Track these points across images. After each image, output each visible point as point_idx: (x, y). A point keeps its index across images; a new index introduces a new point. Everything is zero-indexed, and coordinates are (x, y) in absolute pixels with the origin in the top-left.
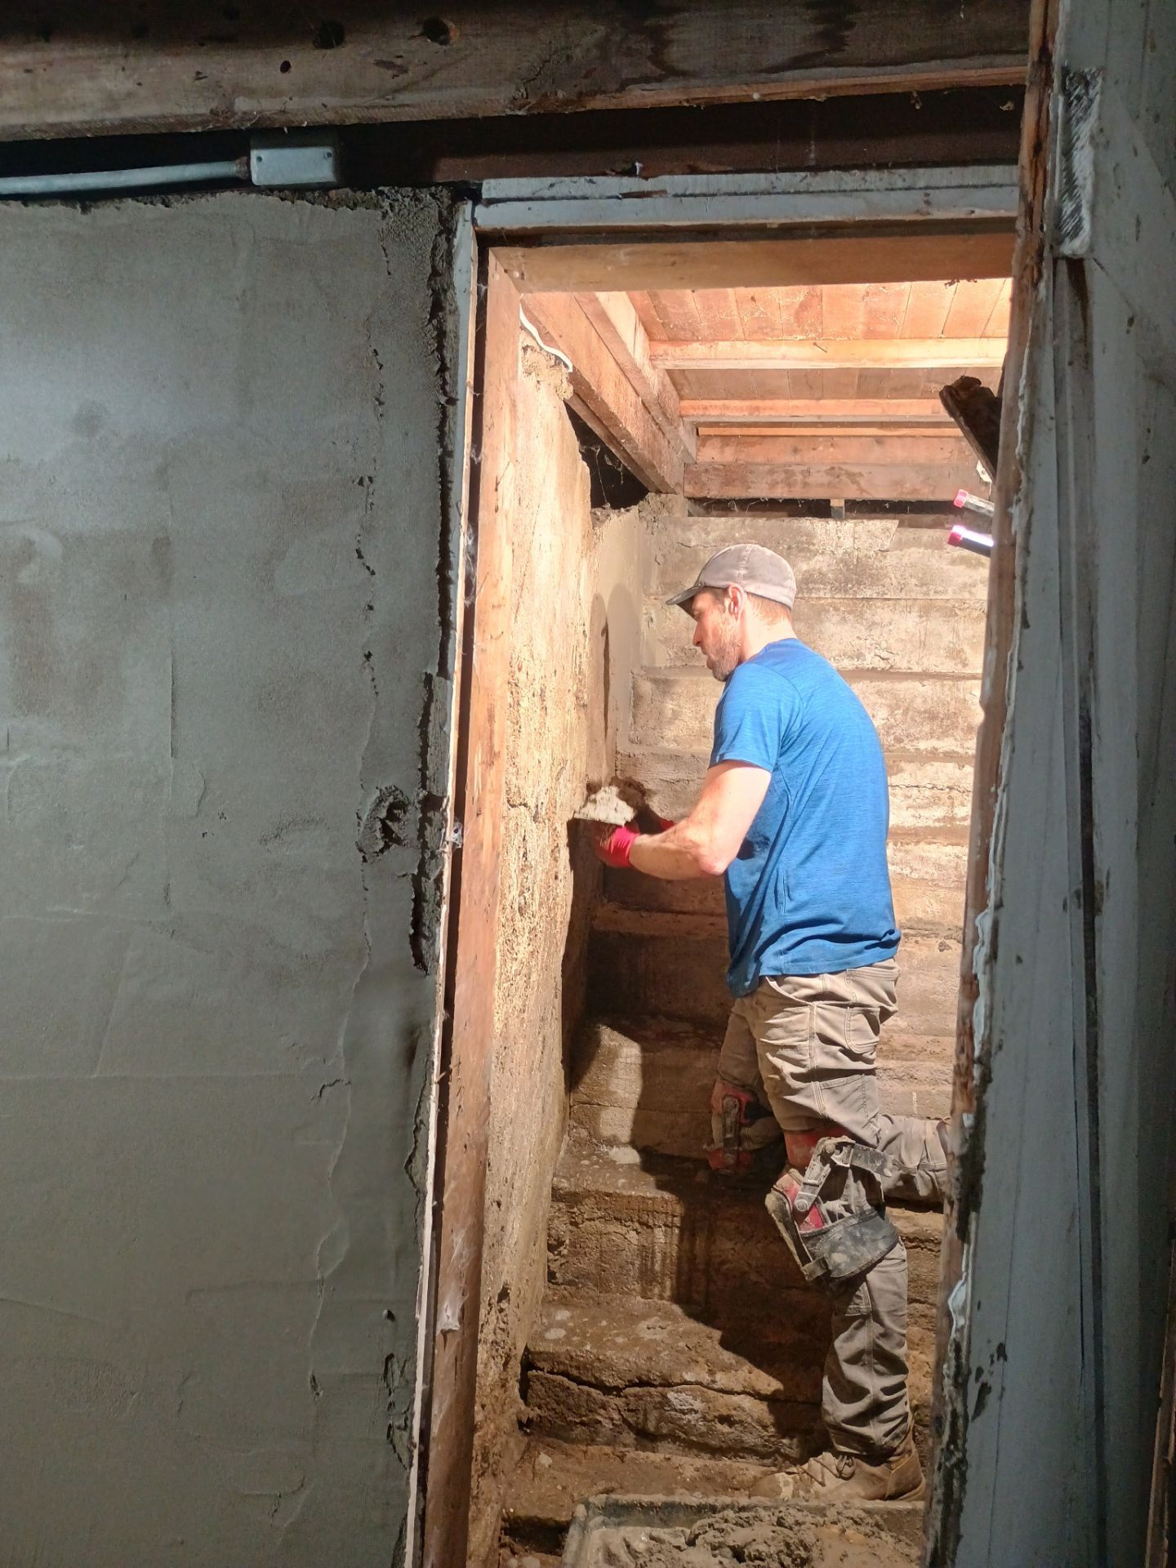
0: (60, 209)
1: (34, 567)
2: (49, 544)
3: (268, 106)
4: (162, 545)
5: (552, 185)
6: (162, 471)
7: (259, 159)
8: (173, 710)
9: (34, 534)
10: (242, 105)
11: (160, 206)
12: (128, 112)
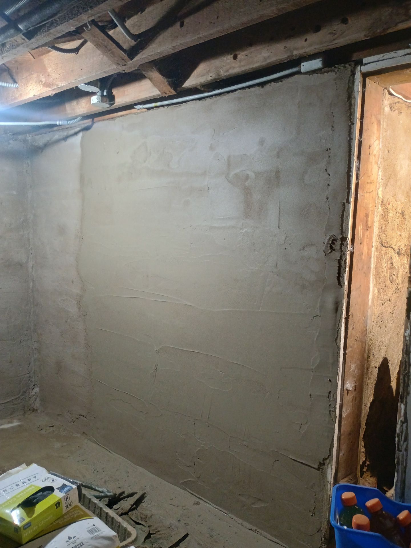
0: (257, 88)
1: (248, 181)
2: (252, 175)
3: (302, 52)
4: (278, 172)
5: (383, 56)
6: (278, 153)
7: (303, 65)
8: (279, 216)
9: (249, 173)
10: (295, 53)
11: (280, 82)
12: (268, 61)
